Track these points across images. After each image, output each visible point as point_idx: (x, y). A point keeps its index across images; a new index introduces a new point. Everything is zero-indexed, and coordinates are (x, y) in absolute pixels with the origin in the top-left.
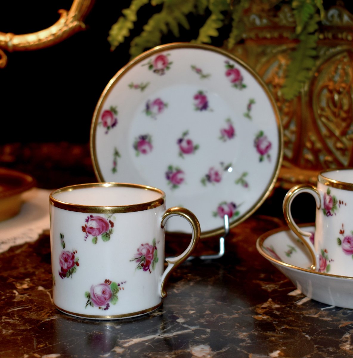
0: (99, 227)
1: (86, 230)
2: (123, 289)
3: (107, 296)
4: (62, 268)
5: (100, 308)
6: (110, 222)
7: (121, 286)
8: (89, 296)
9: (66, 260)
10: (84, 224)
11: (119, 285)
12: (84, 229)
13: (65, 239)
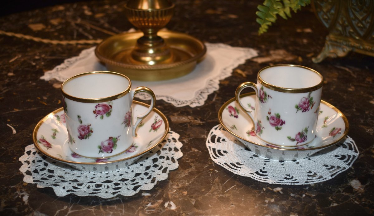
0: (104, 110)
1: (96, 112)
2: (119, 140)
3: (111, 146)
4: (80, 134)
5: (107, 153)
6: (110, 105)
7: (118, 138)
8: (100, 147)
9: (83, 130)
10: (94, 109)
11: (117, 138)
12: (94, 112)
13: (82, 119)
